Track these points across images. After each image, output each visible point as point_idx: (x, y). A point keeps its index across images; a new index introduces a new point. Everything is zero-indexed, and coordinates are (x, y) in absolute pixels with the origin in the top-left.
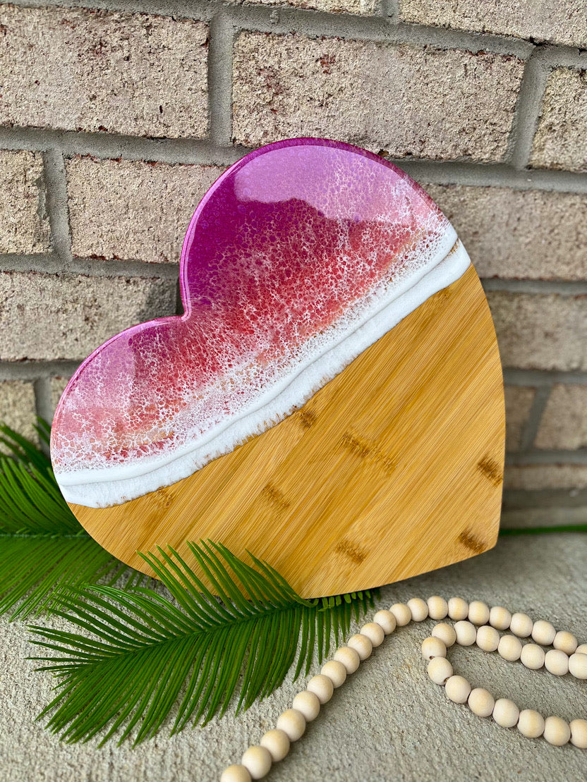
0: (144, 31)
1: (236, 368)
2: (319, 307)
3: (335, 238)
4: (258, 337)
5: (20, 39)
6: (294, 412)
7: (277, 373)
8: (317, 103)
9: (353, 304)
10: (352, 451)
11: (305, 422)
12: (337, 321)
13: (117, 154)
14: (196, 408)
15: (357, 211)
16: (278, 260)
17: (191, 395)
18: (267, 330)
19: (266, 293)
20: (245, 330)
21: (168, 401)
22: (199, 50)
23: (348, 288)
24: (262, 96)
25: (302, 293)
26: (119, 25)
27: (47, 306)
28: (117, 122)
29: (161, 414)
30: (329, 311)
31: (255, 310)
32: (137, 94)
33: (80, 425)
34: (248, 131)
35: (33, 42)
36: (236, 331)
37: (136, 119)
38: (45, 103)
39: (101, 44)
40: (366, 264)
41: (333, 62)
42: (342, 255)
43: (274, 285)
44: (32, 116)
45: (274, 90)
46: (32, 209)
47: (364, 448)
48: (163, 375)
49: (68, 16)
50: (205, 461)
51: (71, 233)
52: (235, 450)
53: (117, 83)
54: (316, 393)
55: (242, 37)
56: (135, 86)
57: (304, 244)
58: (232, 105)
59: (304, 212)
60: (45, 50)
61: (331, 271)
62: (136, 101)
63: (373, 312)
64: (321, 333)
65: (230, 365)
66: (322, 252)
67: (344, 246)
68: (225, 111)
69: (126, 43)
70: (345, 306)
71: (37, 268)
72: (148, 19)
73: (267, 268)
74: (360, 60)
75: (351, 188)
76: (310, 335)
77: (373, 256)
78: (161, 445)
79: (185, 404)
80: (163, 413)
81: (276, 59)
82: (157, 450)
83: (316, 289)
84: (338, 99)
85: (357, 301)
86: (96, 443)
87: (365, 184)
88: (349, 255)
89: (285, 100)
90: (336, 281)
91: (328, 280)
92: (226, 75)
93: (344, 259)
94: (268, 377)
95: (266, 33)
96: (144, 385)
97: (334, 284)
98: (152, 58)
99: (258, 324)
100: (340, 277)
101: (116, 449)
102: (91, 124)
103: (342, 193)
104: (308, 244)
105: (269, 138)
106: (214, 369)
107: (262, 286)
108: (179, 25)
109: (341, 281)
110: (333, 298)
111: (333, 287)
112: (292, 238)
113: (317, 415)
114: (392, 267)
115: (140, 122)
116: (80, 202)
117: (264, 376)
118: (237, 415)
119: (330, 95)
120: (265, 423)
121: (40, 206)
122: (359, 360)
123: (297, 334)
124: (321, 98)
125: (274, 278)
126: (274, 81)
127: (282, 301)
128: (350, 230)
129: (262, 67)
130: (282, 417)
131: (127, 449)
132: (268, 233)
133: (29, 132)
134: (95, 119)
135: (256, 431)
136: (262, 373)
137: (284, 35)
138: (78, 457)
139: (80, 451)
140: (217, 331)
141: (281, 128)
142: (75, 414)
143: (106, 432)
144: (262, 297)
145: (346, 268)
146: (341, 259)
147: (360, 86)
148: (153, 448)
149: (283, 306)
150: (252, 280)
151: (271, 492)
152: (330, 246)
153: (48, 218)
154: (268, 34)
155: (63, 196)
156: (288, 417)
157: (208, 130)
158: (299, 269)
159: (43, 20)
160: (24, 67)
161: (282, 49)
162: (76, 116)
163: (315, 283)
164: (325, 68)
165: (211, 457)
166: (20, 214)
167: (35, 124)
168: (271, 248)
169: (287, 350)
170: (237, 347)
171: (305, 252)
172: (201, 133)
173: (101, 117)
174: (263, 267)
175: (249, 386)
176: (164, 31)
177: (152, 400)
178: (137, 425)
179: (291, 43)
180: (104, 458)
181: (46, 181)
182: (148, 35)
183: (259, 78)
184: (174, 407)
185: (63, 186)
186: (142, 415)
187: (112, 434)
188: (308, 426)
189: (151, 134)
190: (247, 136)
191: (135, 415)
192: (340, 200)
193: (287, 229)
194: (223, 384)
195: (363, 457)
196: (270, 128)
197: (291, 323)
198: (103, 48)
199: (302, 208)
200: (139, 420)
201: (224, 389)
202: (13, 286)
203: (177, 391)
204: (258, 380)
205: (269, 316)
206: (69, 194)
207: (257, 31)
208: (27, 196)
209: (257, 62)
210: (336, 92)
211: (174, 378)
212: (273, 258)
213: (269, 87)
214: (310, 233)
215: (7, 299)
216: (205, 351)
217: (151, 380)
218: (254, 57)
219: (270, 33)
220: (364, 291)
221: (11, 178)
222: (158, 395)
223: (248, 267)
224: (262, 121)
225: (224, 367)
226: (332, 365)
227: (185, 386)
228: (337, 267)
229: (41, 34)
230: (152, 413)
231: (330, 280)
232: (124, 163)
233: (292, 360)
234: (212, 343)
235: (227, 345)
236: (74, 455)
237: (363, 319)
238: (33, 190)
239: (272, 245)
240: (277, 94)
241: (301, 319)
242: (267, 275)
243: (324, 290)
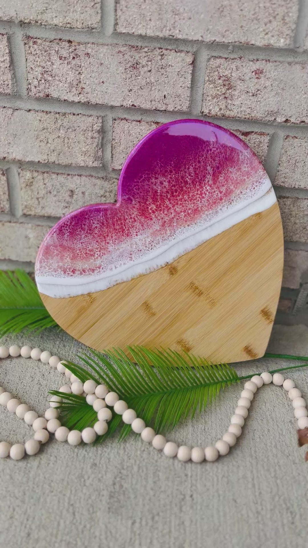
0: (160, 57)
1: (139, 237)
2: (189, 212)
3: (204, 176)
4: (154, 223)
5: (96, 60)
6: (166, 266)
7: (161, 243)
8: (251, 94)
9: (208, 213)
10: (194, 292)
11: (171, 271)
12: (198, 221)
13: (139, 118)
14: (115, 255)
15: (219, 164)
16: (172, 183)
17: (113, 247)
18: (159, 220)
19: (162, 200)
20: (147, 217)
21: (101, 248)
22: (188, 67)
23: (207, 204)
24: (220, 90)
25: (182, 203)
26: (147, 54)
27: (96, 193)
28: (141, 103)
29: (96, 255)
30: (194, 215)
31: (155, 208)
32: (153, 89)
33: (53, 252)
34: (211, 108)
35: (103, 62)
36: (143, 217)
37: (151, 101)
38: (106, 92)
39: (137, 64)
40: (219, 193)
41: (262, 72)
42: (207, 186)
43: (167, 196)
44: (99, 99)
45: (227, 87)
46: (94, 144)
47: (201, 291)
48: (101, 234)
49: (122, 49)
50: (115, 284)
51: (112, 157)
52: (131, 280)
53: (144, 83)
54: (180, 257)
55: (212, 60)
56: (153, 84)
57: (187, 177)
58: (203, 95)
59: (190, 160)
60: (108, 66)
61: (199, 193)
62: (152, 92)
63: (218, 219)
64: (188, 226)
65: (137, 235)
66: (196, 183)
67: (208, 181)
68: (199, 98)
69: (150, 63)
70: (204, 213)
71: (93, 174)
72: (162, 51)
73: (165, 187)
74: (278, 71)
75: (218, 151)
76: (182, 226)
77: (223, 189)
78: (93, 271)
79: (109, 251)
80: (97, 254)
81: (230, 71)
82: (91, 273)
83: (189, 202)
84: (263, 92)
85: (211, 212)
86: (60, 264)
87: (226, 150)
88: (211, 186)
89: (233, 92)
90: (201, 199)
91: (197, 198)
92: (201, 79)
93: (208, 188)
94: (155, 245)
95: (225, 58)
96: (90, 238)
97: (200, 201)
98: (163, 71)
99: (155, 216)
100: (203, 197)
101: (69, 269)
102: (128, 103)
103: (213, 153)
104: (189, 177)
105: (222, 112)
106: (128, 235)
107: (161, 196)
108: (178, 54)
109: (204, 199)
110: (198, 208)
111: (199, 202)
112: (182, 173)
113: (179, 269)
114: (232, 196)
115: (153, 103)
116: (118, 141)
117: (153, 244)
118: (136, 262)
119: (258, 90)
120: (150, 269)
121: (98, 143)
122: (206, 244)
123: (175, 224)
124: (253, 92)
125: (168, 193)
126: (227, 83)
127: (170, 206)
128: (214, 173)
129: (221, 75)
130: (160, 267)
131: (75, 270)
132: (169, 168)
133: (96, 106)
134: (130, 101)
135: (144, 272)
136: (153, 242)
137: (235, 59)
138: (49, 269)
139: (51, 267)
140: (133, 216)
141: (229, 107)
142: (52, 247)
143: (66, 259)
144: (160, 202)
145: (208, 193)
146: (206, 188)
147: (276, 85)
148: (89, 272)
149: (170, 208)
150: (156, 192)
151: (146, 306)
152: (201, 180)
153: (101, 149)
154: (226, 59)
155: (110, 138)
156: (162, 267)
157: (189, 107)
158: (182, 190)
159: (108, 51)
160: (97, 74)
161: (233, 66)
162: (121, 99)
163: (190, 199)
164: (257, 76)
165: (118, 282)
166: (88, 147)
167: (100, 103)
168: (170, 176)
169: (168, 232)
170: (142, 226)
171: (187, 182)
172: (185, 109)
173: (133, 100)
174: (163, 185)
175: (145, 248)
176: (170, 57)
177: (93, 247)
178: (83, 258)
179: (238, 63)
180: (62, 273)
181: (102, 131)
182: (162, 59)
183: (220, 81)
184: (104, 252)
185: (110, 133)
186: (86, 253)
187: (69, 260)
188: (172, 274)
189: (158, 108)
190: (210, 110)
191: (82, 253)
192: (211, 157)
193: (180, 167)
194: (131, 244)
195: (199, 296)
196: (223, 107)
197: (173, 218)
198: (138, 66)
199: (189, 157)
200: (85, 256)
201: (131, 247)
202: (81, 182)
203: (106, 244)
204: (150, 245)
205: (162, 212)
206: (113, 137)
207: (220, 57)
208: (92, 138)
209: (219, 73)
210: (262, 88)
211: (106, 237)
212: (169, 182)
213: (224, 85)
214: (191, 172)
215: (77, 188)
216: (125, 225)
217: (94, 236)
218: (217, 70)
219: (228, 58)
220: (215, 207)
221: (85, 129)
222: (96, 244)
223: (155, 185)
224: (219, 103)
225: (133, 235)
226: (191, 244)
227: (111, 242)
228: (203, 192)
229: (107, 58)
230: (92, 253)
231: (198, 199)
232: (143, 123)
233: (170, 238)
234: (129, 222)
235: (137, 224)
236: (47, 268)
237: (212, 222)
238: (96, 135)
239: (170, 174)
240: (228, 89)
241: (179, 216)
242: (165, 190)
243: (194, 203)
